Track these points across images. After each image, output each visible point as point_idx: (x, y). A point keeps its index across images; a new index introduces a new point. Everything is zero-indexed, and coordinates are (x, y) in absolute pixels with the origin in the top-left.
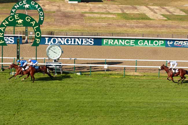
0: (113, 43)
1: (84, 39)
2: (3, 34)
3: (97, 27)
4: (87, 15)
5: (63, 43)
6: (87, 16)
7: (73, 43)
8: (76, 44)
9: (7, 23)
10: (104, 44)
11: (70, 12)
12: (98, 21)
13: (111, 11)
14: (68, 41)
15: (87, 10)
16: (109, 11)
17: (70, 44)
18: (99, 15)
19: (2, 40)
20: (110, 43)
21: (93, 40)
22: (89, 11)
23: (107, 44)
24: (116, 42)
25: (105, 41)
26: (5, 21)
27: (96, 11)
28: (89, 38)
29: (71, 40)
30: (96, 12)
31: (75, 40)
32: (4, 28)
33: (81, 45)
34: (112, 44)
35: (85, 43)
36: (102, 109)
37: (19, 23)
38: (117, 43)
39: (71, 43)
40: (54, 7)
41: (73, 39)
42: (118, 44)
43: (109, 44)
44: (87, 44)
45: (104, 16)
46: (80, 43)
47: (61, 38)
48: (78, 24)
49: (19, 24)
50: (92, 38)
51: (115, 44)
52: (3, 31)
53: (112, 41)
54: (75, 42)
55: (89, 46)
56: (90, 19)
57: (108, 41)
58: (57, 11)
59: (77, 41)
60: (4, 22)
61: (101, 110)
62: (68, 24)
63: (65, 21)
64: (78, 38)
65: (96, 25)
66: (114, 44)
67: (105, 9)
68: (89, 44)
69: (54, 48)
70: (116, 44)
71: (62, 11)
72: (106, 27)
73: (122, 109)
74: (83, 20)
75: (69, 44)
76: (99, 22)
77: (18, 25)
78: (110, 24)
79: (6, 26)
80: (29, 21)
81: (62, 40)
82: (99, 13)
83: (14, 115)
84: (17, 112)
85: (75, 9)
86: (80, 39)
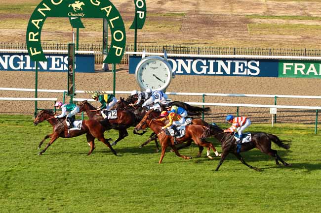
0: (305, 71)
1: (237, 63)
2: (37, 34)
3: (275, 43)
4: (257, 20)
5: (188, 71)
6: (255, 23)
7: (211, 72)
8: (219, 72)
9: (49, 9)
10: (284, 73)
11: (219, 16)
12: (281, 32)
13: (314, 14)
14: (201, 67)
15: (260, 12)
16: (311, 13)
17: (205, 73)
18: (284, 21)
19: (35, 49)
20: (298, 71)
21: (258, 63)
22: (264, 13)
23: (290, 72)
24: (312, 69)
25: (287, 66)
26: (44, 4)
27: (280, 13)
28: (248, 60)
29: (208, 64)
30: (280, 15)
31: (216, 65)
32: (41, 20)
33: (231, 75)
34: (303, 73)
35: (240, 71)
36: (250, 192)
37: (74, 8)
38: (314, 71)
39: (208, 70)
40: (185, 6)
41: (212, 62)
42: (316, 73)
43: (296, 73)
44: (245, 73)
45: (296, 22)
46: (228, 71)
47: (184, 59)
48: (232, 37)
49: (74, 12)
50: (256, 60)
51: (310, 73)
52: (39, 28)
53: (301, 67)
54: (215, 69)
55: (250, 77)
56: (264, 27)
57: (293, 67)
58: (190, 12)
59: (221, 67)
60: (41, 6)
61: (247, 194)
62: (210, 36)
63: (204, 30)
64: (224, 60)
65: (273, 40)
66: (308, 73)
67: (301, 9)
68: (249, 73)
69: (154, 66)
70: (312, 74)
71: (201, 13)
72: (296, 42)
74: (247, 30)
75: (203, 74)
76: (280, 34)
77: (72, 14)
78: (308, 38)
79: (44, 15)
80: (98, 5)
81: (187, 63)
82: (285, 16)
83: (43, 199)
84: (50, 194)
85: (232, 10)
86: (229, 62)
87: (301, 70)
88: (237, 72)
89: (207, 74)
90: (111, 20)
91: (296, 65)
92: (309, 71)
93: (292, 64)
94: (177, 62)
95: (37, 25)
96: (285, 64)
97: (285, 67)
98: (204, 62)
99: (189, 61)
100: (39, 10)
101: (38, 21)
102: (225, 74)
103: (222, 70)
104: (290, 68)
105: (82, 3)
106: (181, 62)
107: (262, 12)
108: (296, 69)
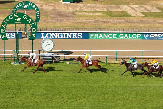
1: (74, 34)
2: (4, 30)
3: (86, 24)
4: (77, 13)
5: (56, 37)
7: (64, 37)
8: (67, 37)
9: (8, 21)
10: (91, 37)
11: (63, 11)
12: (87, 19)
13: (98, 10)
14: (61, 36)
15: (78, 9)
16: (96, 9)
18: (87, 13)
19: (3, 36)
21: (81, 34)
22: (80, 10)
24: (101, 36)
25: (92, 35)
26: (6, 19)
28: (78, 33)
30: (85, 11)
32: (5, 25)
33: (72, 38)
36: (86, 92)
37: (17, 20)
38: (102, 36)
40: (50, 7)
41: (65, 34)
44: (77, 38)
45: (92, 14)
46: (70, 37)
48: (69, 21)
49: (17, 22)
50: (81, 33)
55: (78, 39)
56: (81, 16)
58: (53, 10)
59: (68, 36)
61: (86, 93)
62: (61, 21)
63: (59, 18)
64: (69, 33)
65: (85, 22)
67: (93, 8)
68: (78, 37)
71: (57, 10)
72: (93, 23)
73: (103, 92)
74: (74, 18)
75: (61, 38)
76: (87, 20)
77: (17, 23)
78: (97, 21)
79: (7, 23)
80: (26, 19)
82: (88, 11)
83: (13, 98)
84: (15, 96)
85: (68, 9)
86: (71, 34)
87: (97, 36)
88: (74, 37)
89: (63, 38)
90: (31, 25)
91: (95, 34)
92: (100, 36)
93: (93, 34)
94: (52, 34)
95: (4, 27)
96: (91, 34)
97: (91, 35)
98: (62, 34)
99: (56, 34)
100: (5, 21)
101: (4, 25)
102: (69, 38)
103: (68, 37)
104: (93, 36)
105: (20, 18)
106: (53, 34)
107: (79, 9)
108: (95, 36)
